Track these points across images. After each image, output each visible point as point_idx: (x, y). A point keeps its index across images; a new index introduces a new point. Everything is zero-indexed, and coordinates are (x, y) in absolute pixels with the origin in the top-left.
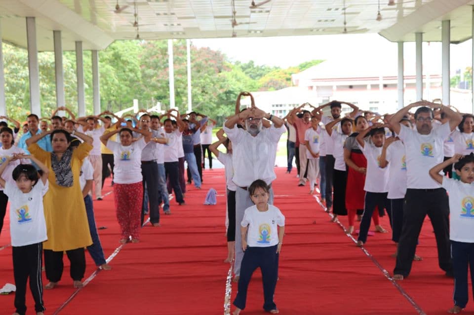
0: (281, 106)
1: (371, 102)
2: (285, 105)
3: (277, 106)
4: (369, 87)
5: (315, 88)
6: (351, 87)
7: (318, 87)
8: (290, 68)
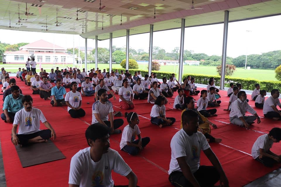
0: (18, 56)
1: (46, 56)
2: (19, 56)
3: (16, 56)
4: (45, 52)
5: (28, 51)
6: (39, 51)
7: (29, 51)
8: (14, 44)
